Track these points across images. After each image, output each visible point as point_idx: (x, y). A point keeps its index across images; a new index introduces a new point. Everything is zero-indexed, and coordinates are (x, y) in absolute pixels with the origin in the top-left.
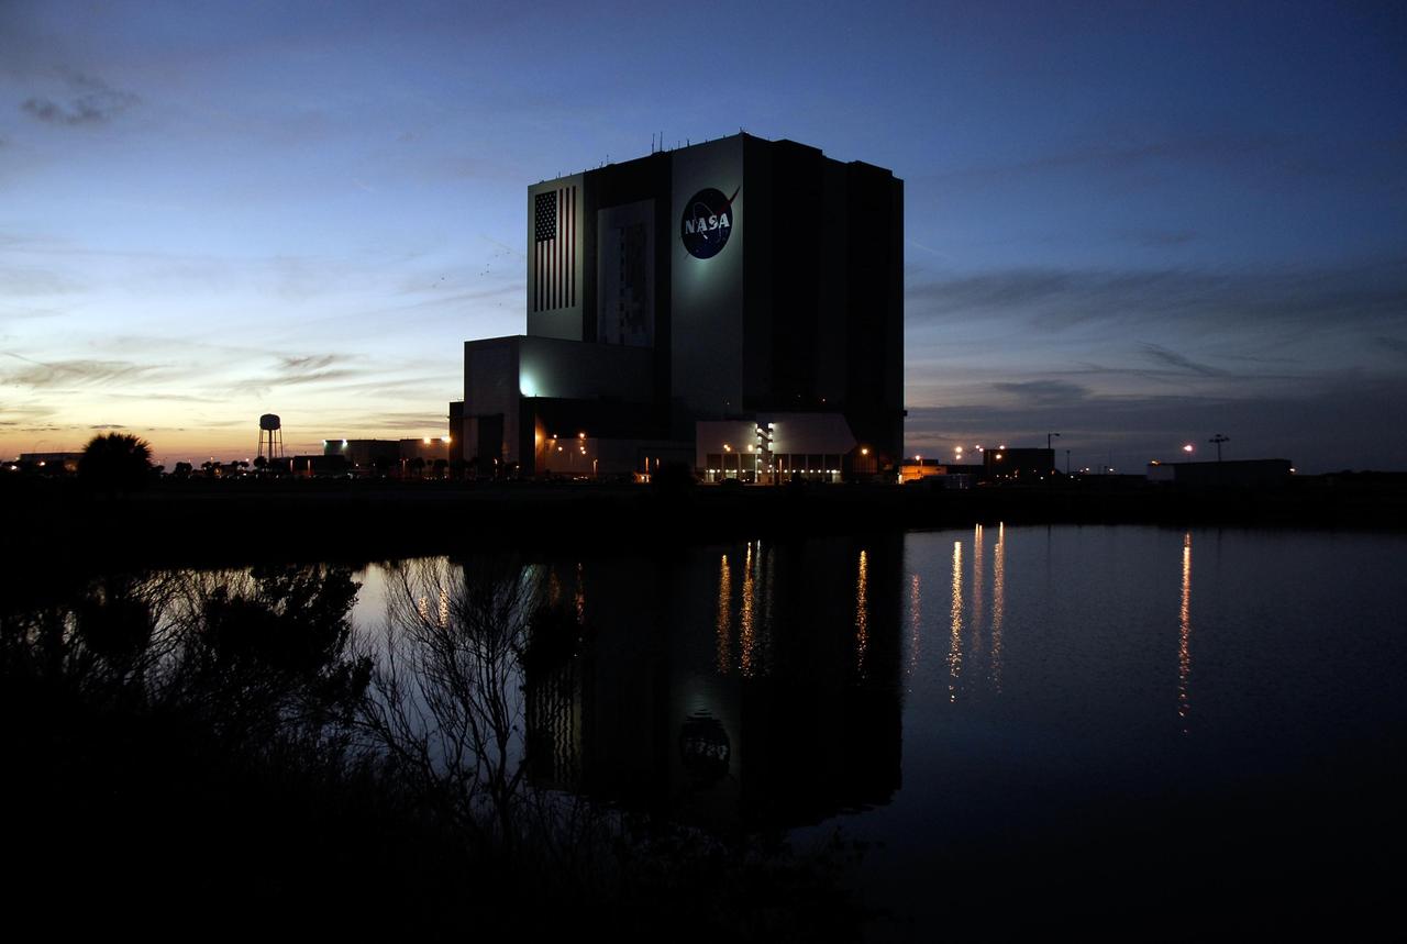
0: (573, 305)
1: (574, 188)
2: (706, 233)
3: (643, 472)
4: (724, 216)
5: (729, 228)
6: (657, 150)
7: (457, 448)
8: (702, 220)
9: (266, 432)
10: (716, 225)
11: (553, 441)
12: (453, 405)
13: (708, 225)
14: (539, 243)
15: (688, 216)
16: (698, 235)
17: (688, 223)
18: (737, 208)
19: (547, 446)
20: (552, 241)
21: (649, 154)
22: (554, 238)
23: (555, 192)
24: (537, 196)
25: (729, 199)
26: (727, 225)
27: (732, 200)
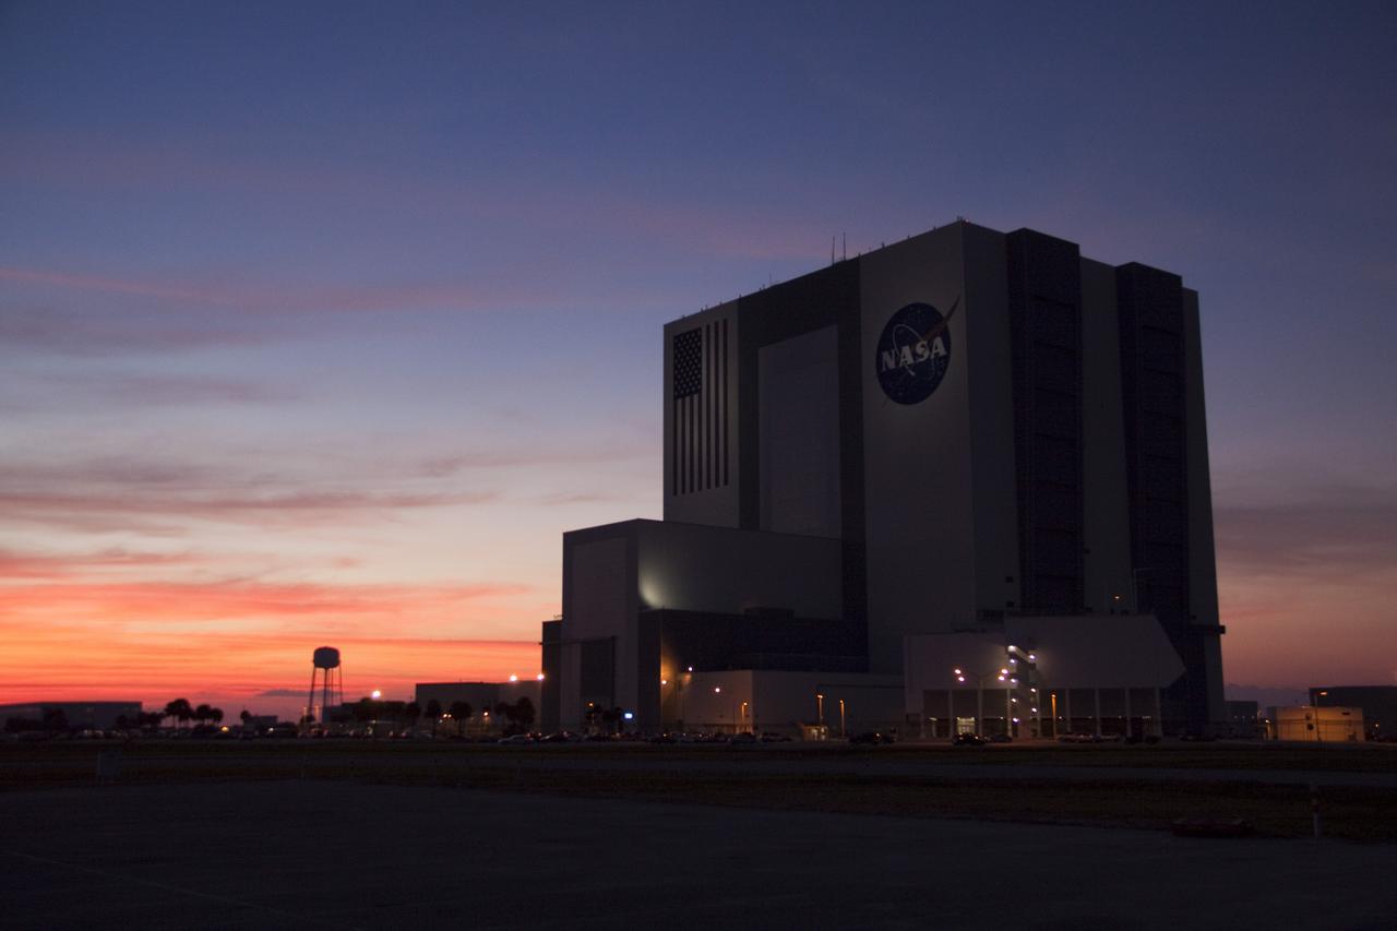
0: (726, 483)
1: (725, 322)
2: (914, 367)
3: (815, 724)
4: (938, 341)
5: (946, 358)
6: (838, 257)
7: (551, 687)
8: (906, 350)
9: (321, 671)
10: (926, 356)
11: (688, 677)
12: (547, 625)
13: (915, 355)
14: (680, 401)
15: (885, 345)
16: (900, 371)
17: (886, 355)
18: (957, 327)
19: (678, 685)
20: (696, 396)
21: (828, 264)
22: (699, 391)
23: (700, 329)
24: (676, 337)
25: (944, 314)
26: (942, 352)
27: (950, 314)
